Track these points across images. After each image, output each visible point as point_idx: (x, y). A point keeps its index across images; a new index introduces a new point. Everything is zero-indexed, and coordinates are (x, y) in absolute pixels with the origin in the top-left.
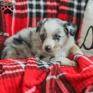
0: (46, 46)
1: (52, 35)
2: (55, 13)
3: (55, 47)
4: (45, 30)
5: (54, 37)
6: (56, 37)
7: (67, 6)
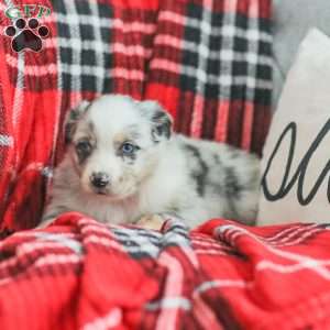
0: (94, 175)
1: (116, 143)
2: (138, 81)
3: (121, 180)
4: (91, 126)
5: (120, 148)
6: (126, 148)
7: (177, 61)
